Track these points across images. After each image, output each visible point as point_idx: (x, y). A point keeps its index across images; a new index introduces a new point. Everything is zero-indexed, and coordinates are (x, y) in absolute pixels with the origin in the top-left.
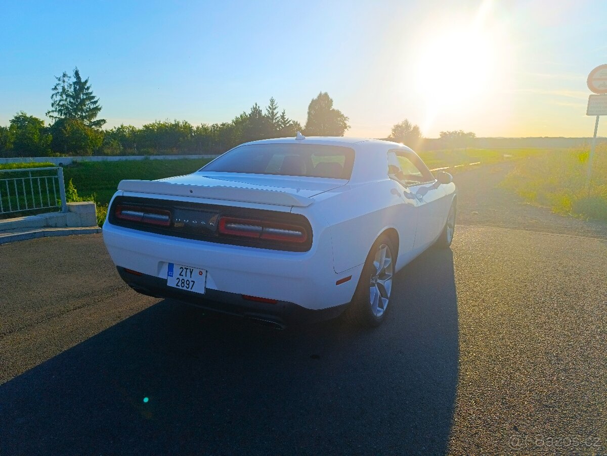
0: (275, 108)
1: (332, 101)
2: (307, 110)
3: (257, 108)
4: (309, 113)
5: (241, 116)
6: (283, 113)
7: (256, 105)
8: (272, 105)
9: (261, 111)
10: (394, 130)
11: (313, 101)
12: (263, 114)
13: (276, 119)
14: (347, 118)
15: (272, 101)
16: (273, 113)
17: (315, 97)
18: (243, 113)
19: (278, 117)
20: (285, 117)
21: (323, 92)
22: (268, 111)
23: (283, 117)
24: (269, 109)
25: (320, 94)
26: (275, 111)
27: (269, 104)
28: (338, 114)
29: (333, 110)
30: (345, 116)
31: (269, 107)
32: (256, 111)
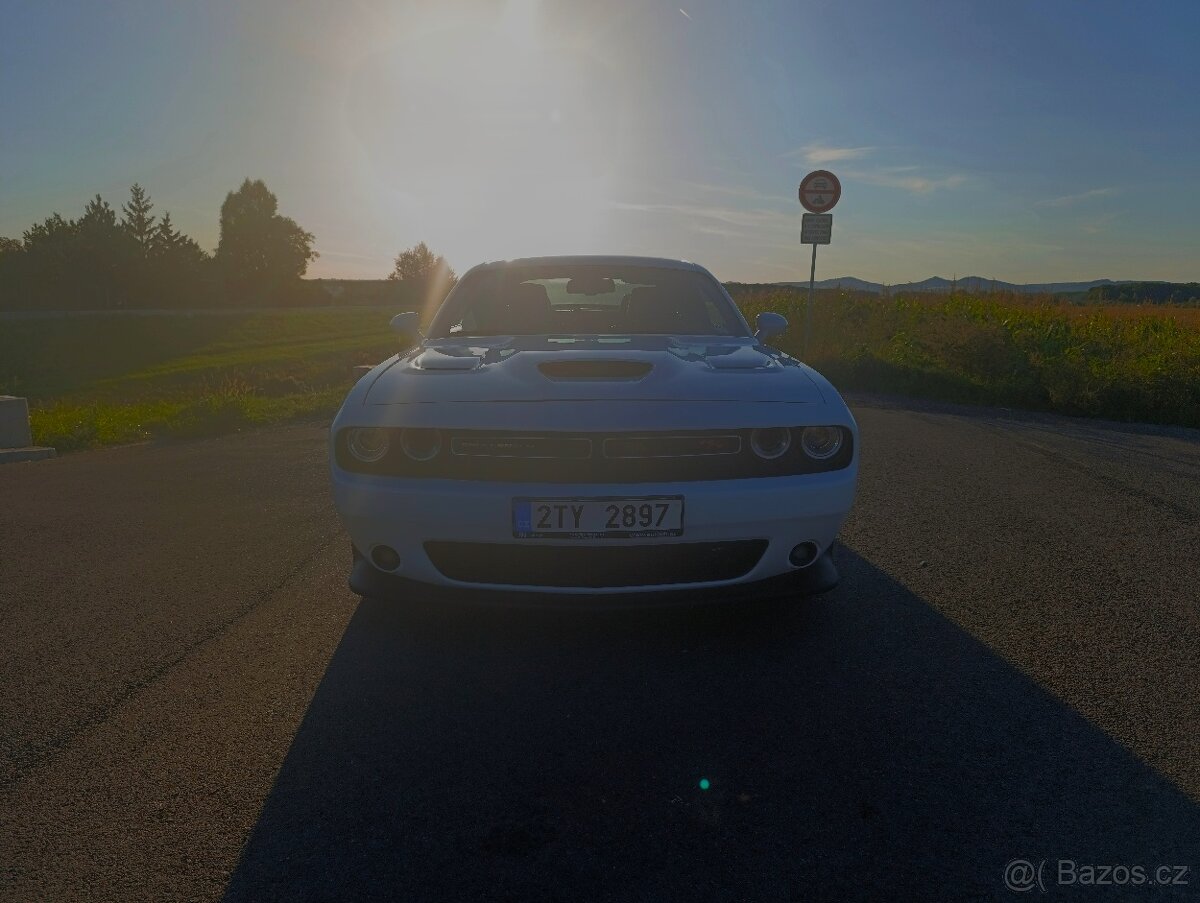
0: (146, 209)
1: (273, 199)
2: (218, 216)
3: (103, 206)
4: (224, 222)
5: (49, 223)
6: (166, 220)
7: (99, 199)
8: (137, 202)
9: (113, 212)
10: (399, 264)
11: (230, 196)
12: (118, 222)
13: (151, 231)
14: (309, 235)
15: (137, 193)
16: (140, 219)
17: (236, 190)
18: (52, 216)
19: (154, 229)
20: (171, 228)
21: (252, 180)
22: (129, 214)
23: (165, 227)
24: (131, 211)
25: (247, 183)
26: (147, 215)
27: (130, 197)
28: (289, 227)
29: (279, 218)
30: (306, 232)
31: (131, 206)
32: (99, 214)
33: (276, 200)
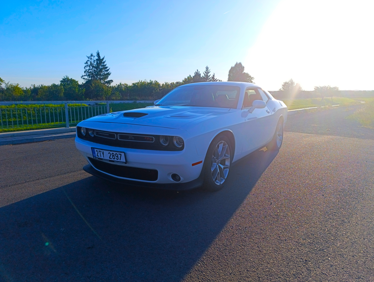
0: (209, 73)
1: (244, 67)
2: (228, 73)
3: (198, 72)
4: (229, 75)
5: (188, 77)
6: (214, 75)
7: (198, 71)
8: (207, 71)
9: (200, 74)
10: (284, 86)
11: (232, 68)
12: (201, 76)
13: (209, 79)
14: (253, 78)
15: (207, 68)
16: (207, 75)
17: (233, 66)
18: (189, 76)
19: (210, 78)
20: (214, 78)
21: (238, 62)
22: (205, 74)
24: (205, 73)
25: (237, 63)
26: (209, 74)
27: (205, 70)
28: (247, 75)
29: (245, 73)
30: (252, 76)
31: (205, 72)
32: (197, 74)
33: (244, 68)
